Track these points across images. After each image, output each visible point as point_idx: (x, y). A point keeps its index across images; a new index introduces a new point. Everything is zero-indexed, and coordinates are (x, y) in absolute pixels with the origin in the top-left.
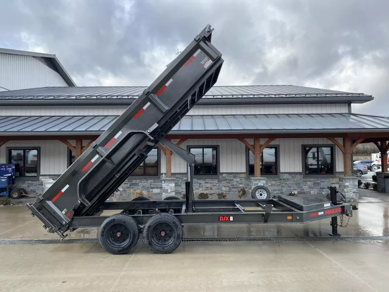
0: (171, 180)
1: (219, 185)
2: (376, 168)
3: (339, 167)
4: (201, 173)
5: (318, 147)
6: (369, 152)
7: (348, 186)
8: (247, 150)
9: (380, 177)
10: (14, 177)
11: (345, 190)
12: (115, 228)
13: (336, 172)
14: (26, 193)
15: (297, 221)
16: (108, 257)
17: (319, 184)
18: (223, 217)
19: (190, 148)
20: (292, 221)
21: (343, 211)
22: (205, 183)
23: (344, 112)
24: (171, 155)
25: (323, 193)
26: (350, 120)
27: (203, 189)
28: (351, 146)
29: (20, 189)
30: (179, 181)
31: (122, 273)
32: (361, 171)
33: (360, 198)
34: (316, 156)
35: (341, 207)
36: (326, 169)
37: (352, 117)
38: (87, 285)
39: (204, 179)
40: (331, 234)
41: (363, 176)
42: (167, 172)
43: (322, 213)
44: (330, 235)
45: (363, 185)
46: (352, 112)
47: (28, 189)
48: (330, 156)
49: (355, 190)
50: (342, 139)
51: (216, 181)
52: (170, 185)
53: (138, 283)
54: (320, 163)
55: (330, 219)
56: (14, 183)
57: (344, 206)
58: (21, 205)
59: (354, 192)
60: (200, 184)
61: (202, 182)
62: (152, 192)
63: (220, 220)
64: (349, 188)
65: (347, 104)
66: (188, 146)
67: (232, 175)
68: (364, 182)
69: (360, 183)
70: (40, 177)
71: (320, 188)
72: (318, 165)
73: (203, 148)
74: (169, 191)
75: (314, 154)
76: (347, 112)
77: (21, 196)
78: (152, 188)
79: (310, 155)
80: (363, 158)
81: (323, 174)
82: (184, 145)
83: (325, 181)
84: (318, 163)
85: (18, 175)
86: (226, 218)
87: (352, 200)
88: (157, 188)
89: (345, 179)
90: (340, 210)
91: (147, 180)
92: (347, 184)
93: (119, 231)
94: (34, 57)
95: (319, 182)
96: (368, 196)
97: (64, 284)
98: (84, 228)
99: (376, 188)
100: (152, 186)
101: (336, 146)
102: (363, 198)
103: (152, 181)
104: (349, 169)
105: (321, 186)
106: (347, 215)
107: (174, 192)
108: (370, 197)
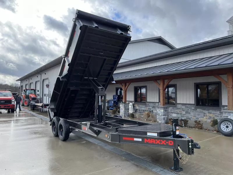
1: (221, 116)
15: (109, 139)
18: (84, 127)
21: (175, 145)
22: (209, 113)
27: (207, 118)
39: (208, 110)
43: (139, 140)
51: (218, 112)
60: (205, 113)
61: (206, 112)
63: (83, 129)
88: (175, 113)
90: (169, 143)
94: (148, 41)
100: (172, 111)
103: (172, 108)
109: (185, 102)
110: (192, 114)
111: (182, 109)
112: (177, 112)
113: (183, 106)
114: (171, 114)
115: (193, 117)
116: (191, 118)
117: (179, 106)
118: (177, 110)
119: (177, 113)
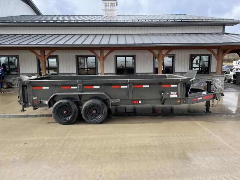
2: (235, 70)
3: (213, 69)
4: (124, 73)
5: (200, 56)
6: (231, 60)
7: (218, 81)
8: (155, 58)
9: (238, 75)
10: (3, 75)
11: (216, 83)
12: (62, 108)
13: (211, 72)
14: (12, 85)
15: (184, 103)
16: (58, 127)
17: (199, 80)
18: (135, 101)
19: (117, 57)
20: (180, 103)
21: (215, 97)
23: (220, 32)
24: (104, 61)
25: (201, 85)
26: (223, 37)
28: (223, 55)
29: (8, 83)
31: (66, 138)
32: (226, 72)
33: (225, 89)
34: (199, 62)
35: (214, 94)
36: (204, 70)
37: (225, 35)
38: (41, 145)
40: (206, 111)
41: (227, 75)
42: (101, 72)
43: (201, 98)
44: (204, 112)
45: (227, 80)
46: (225, 32)
47: (13, 83)
48: (208, 62)
49: (222, 84)
50: (217, 50)
53: (75, 144)
54: (201, 67)
55: (206, 102)
56: (3, 79)
57: (215, 94)
58: (8, 93)
59: (221, 85)
63: (133, 103)
64: (218, 82)
65: (222, 26)
66: (115, 56)
68: (227, 79)
69: (225, 79)
70: (20, 75)
71: (200, 82)
72: (199, 68)
73: (125, 57)
75: (197, 61)
76: (222, 32)
77: (9, 87)
79: (194, 61)
80: (228, 64)
81: (202, 74)
82: (112, 55)
83: (204, 78)
84: (200, 66)
85: (6, 74)
86: (136, 102)
87: (220, 90)
89: (217, 76)
90: (212, 96)
92: (217, 80)
93: (65, 110)
95: (199, 78)
96: (229, 88)
97: (26, 145)
98: (46, 108)
99: (235, 82)
101: (213, 55)
102: (227, 88)
104: (219, 70)
105: (201, 81)
106: (217, 99)
108: (231, 88)
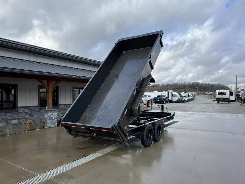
0: (54, 110)
30: (32, 112)
52: (54, 114)
62: (11, 123)
67: (66, 106)
74: (53, 118)
78: (11, 120)
88: (15, 119)
91: (6, 113)
100: (10, 118)
103: (11, 114)
107: (56, 118)
109: (28, 105)
110: (36, 116)
111: (25, 112)
112: (19, 117)
113: (26, 110)
114: (9, 121)
115: (36, 119)
116: (35, 120)
117: (21, 110)
118: (18, 116)
119: (18, 119)
